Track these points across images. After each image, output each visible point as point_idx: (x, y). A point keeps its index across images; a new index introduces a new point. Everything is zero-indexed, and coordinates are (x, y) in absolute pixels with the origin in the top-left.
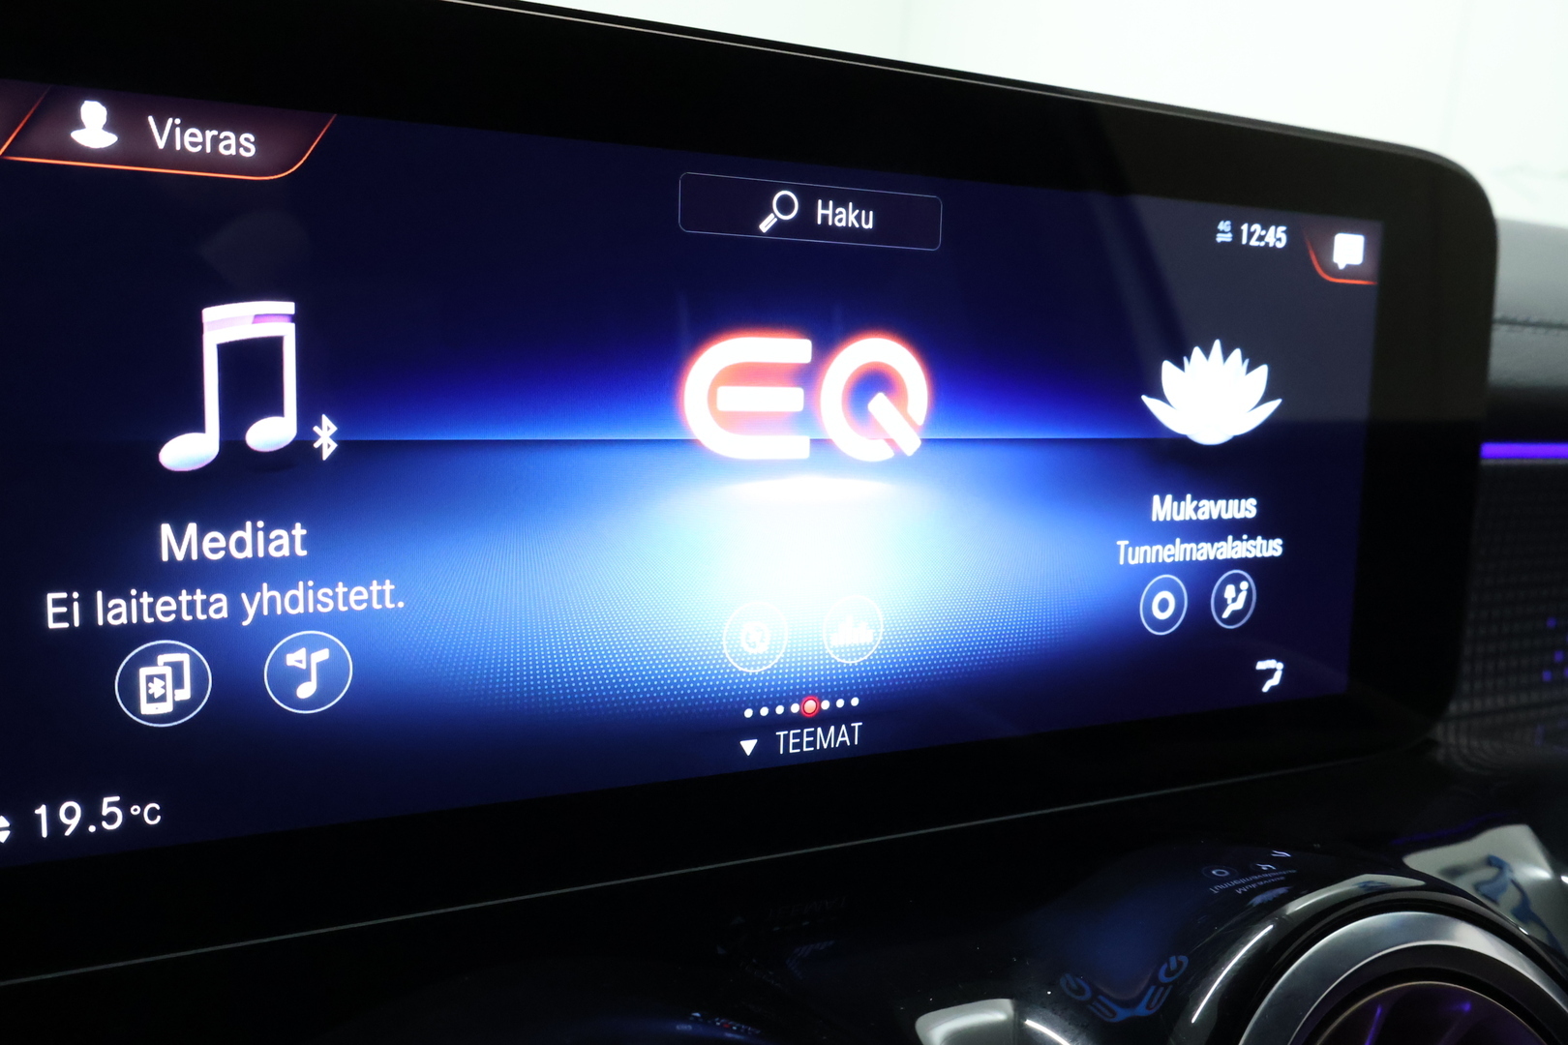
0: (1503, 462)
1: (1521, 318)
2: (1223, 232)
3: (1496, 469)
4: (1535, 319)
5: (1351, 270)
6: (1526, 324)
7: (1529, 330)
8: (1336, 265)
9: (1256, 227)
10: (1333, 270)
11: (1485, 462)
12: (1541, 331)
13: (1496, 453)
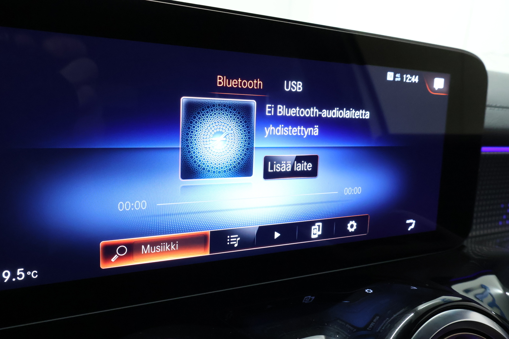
0: (488, 153)
1: (494, 105)
2: (398, 77)
3: (485, 155)
4: (498, 105)
5: (439, 90)
6: (496, 107)
7: (496, 109)
8: (434, 89)
9: (409, 76)
10: (434, 90)
11: (483, 153)
12: (501, 109)
13: (486, 150)
